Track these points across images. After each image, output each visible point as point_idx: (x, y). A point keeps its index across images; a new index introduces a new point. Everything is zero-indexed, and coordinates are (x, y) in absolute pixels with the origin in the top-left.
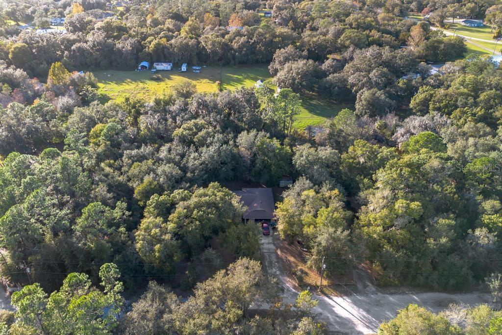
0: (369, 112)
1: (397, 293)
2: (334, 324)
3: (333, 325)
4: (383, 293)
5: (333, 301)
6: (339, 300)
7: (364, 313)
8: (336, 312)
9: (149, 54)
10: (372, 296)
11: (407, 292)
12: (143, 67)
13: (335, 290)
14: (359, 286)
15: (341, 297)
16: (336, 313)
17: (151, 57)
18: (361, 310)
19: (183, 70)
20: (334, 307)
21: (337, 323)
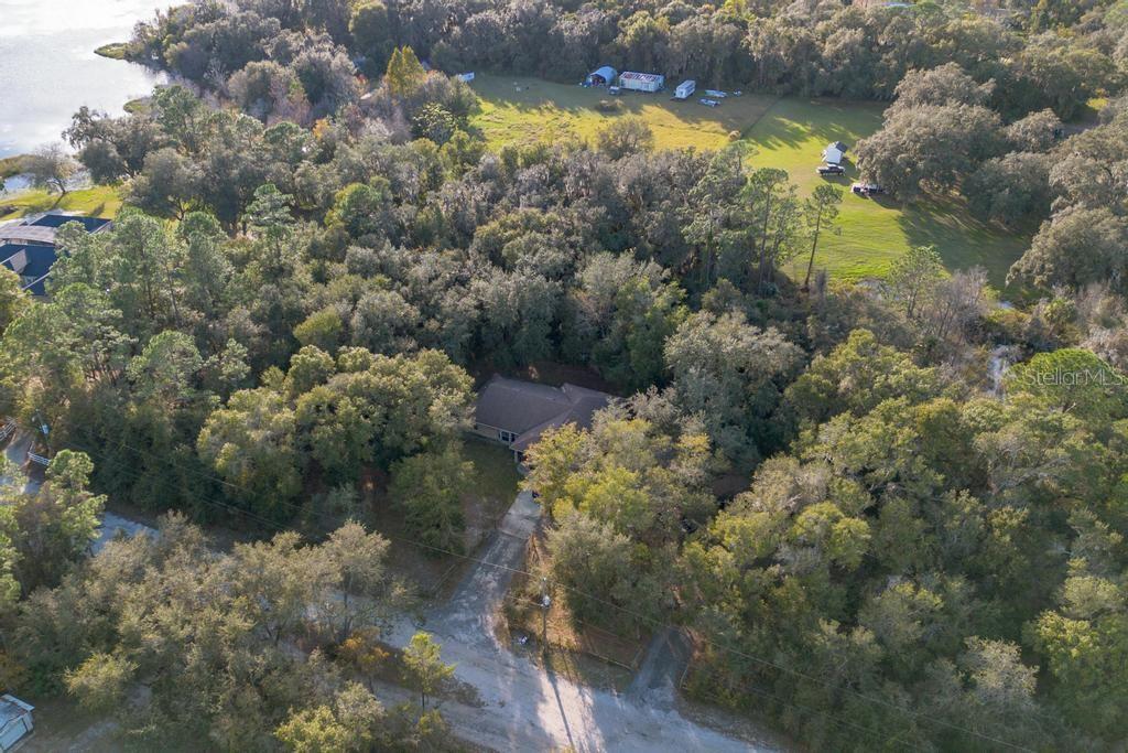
0: (1050, 271)
1: (719, 727)
2: (511, 736)
3: (508, 738)
4: (684, 715)
5: (555, 687)
6: (568, 691)
7: (598, 742)
8: (540, 714)
9: (621, 50)
10: (653, 711)
11: (745, 736)
12: (599, 79)
13: (578, 666)
14: (641, 678)
15: (580, 685)
16: (537, 718)
17: (625, 58)
18: (599, 731)
19: (678, 95)
20: (544, 701)
21: (522, 737)
